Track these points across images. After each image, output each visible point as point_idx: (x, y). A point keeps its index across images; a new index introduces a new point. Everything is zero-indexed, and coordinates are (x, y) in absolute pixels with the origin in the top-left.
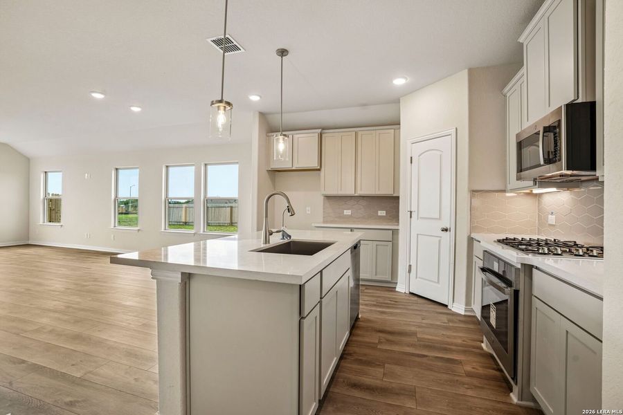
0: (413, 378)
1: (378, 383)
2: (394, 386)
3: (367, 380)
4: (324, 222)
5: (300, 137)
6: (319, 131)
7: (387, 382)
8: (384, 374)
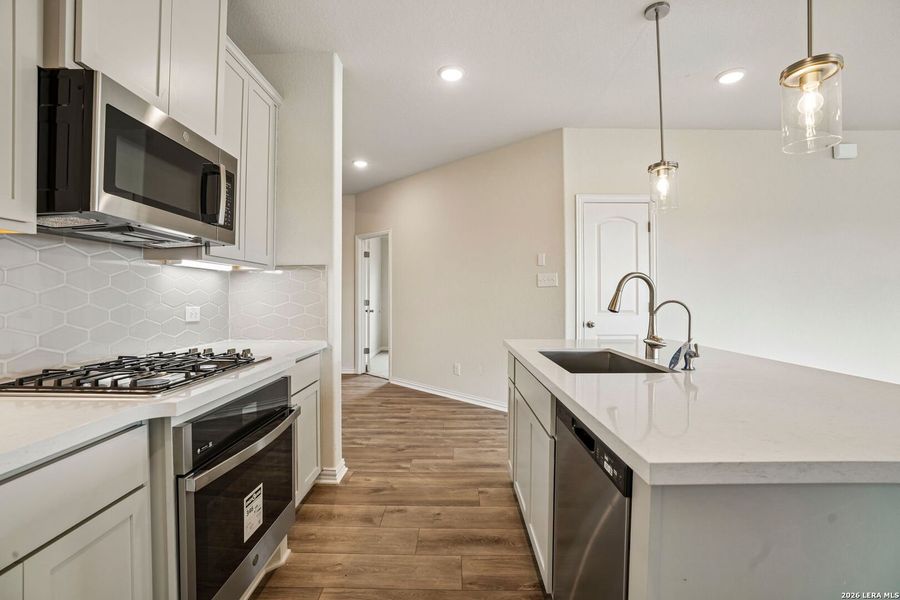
0: (416, 568)
1: (468, 551)
2: (446, 550)
3: (484, 552)
7: (454, 555)
8: (460, 567)
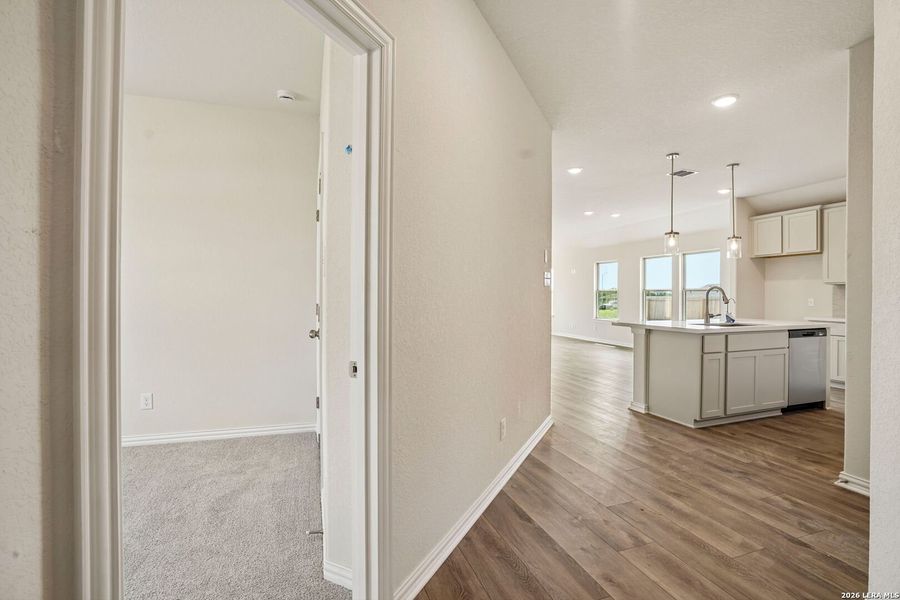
4: (834, 316)
5: (791, 217)
6: (818, 207)
